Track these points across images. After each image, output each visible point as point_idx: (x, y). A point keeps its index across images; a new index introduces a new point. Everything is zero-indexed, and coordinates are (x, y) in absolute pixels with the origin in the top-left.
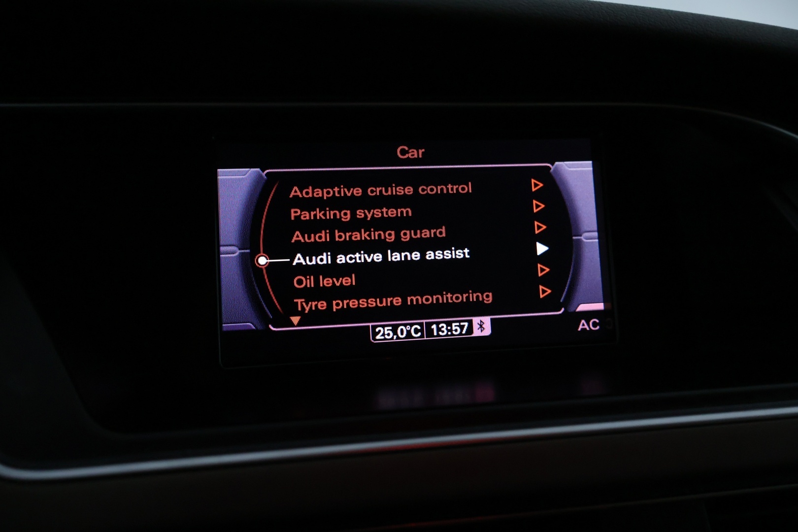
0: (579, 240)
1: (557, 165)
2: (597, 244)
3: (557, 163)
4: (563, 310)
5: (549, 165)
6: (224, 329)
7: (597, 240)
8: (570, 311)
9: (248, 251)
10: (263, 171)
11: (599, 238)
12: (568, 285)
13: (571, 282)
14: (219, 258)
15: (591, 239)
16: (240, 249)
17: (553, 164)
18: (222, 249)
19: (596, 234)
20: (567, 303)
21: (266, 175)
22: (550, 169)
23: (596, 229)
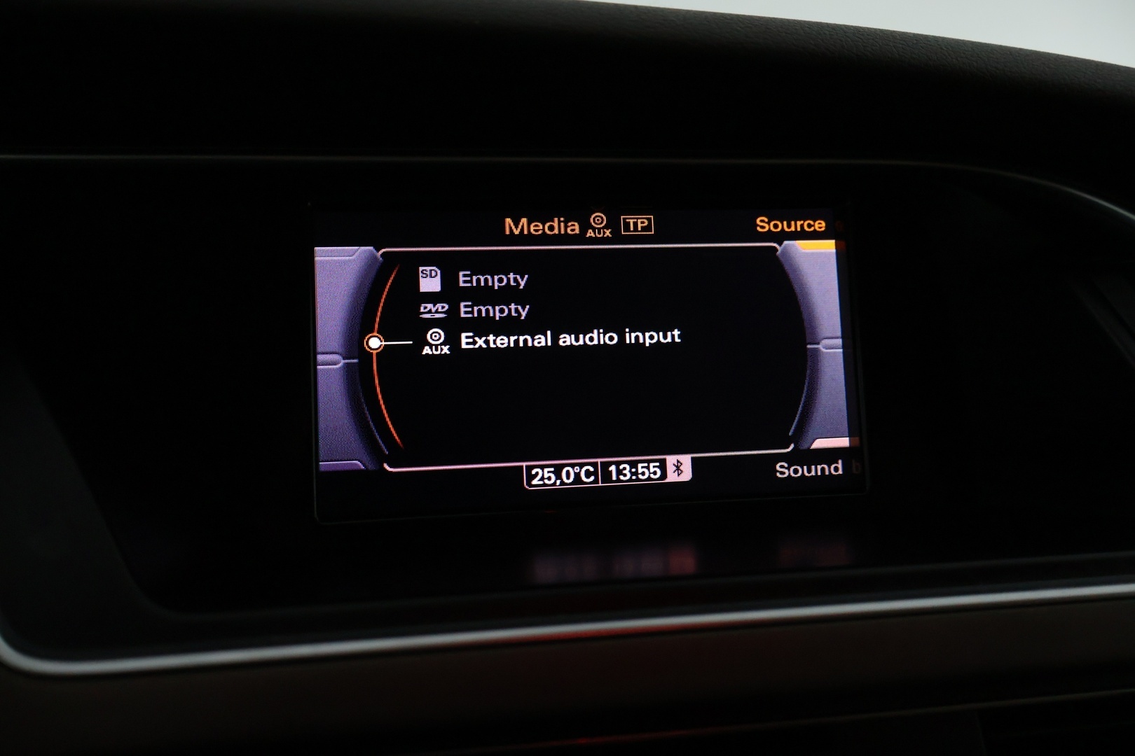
0: (817, 350)
1: (786, 245)
2: (841, 356)
3: (786, 242)
4: (792, 446)
5: (775, 245)
6: (322, 469)
7: (841, 350)
8: (802, 448)
9: (355, 361)
10: (378, 251)
11: (844, 347)
12: (799, 412)
13: (803, 408)
14: (316, 369)
15: (832, 348)
16: (344, 359)
17: (780, 244)
18: (320, 358)
19: (839, 342)
20: (798, 437)
21: (382, 255)
22: (777, 250)
23: (839, 333)
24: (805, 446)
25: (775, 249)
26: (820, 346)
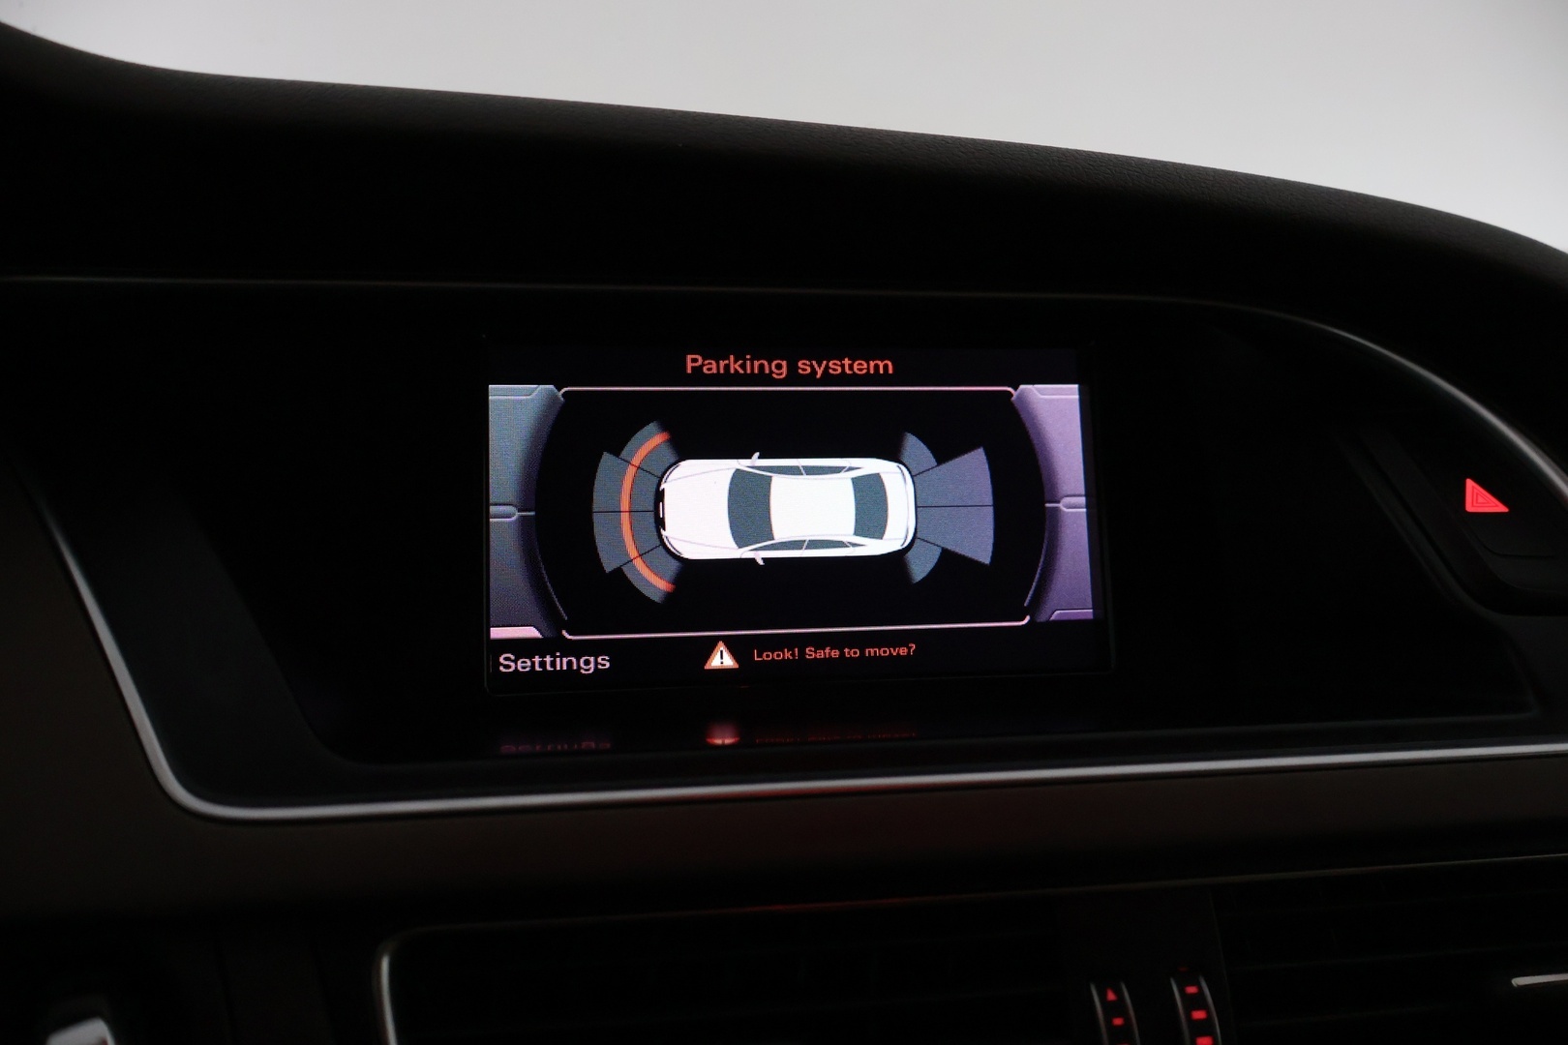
0: (1057, 509)
1: (1023, 391)
3: (1022, 387)
4: (1028, 618)
5: (1010, 389)
6: (493, 637)
7: (1085, 510)
8: (1038, 621)
9: (532, 513)
10: (559, 390)
11: (1088, 506)
12: (1036, 580)
13: (1041, 575)
14: (488, 522)
15: (1075, 508)
16: (519, 511)
17: (1016, 389)
18: (493, 509)
19: (1083, 500)
20: (1034, 608)
21: (564, 395)
22: (1012, 395)
23: (1082, 491)
24: (1042, 618)
25: (1010, 394)
26: (1060, 505)
